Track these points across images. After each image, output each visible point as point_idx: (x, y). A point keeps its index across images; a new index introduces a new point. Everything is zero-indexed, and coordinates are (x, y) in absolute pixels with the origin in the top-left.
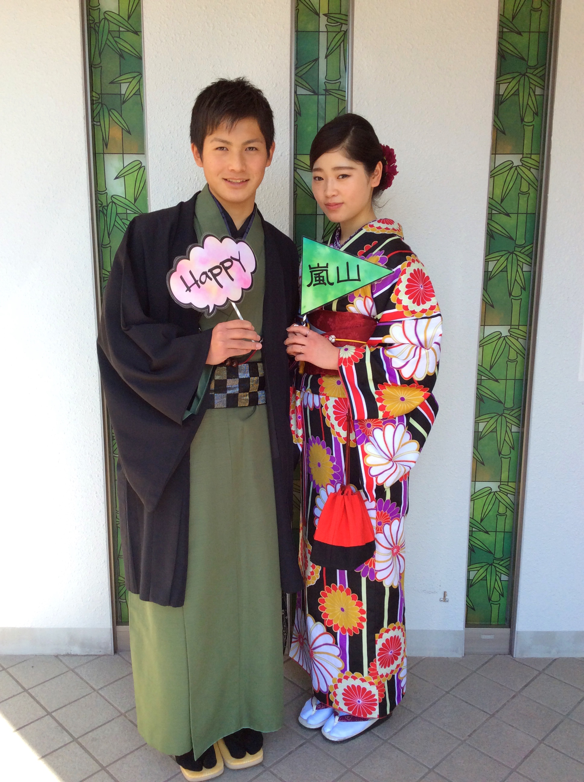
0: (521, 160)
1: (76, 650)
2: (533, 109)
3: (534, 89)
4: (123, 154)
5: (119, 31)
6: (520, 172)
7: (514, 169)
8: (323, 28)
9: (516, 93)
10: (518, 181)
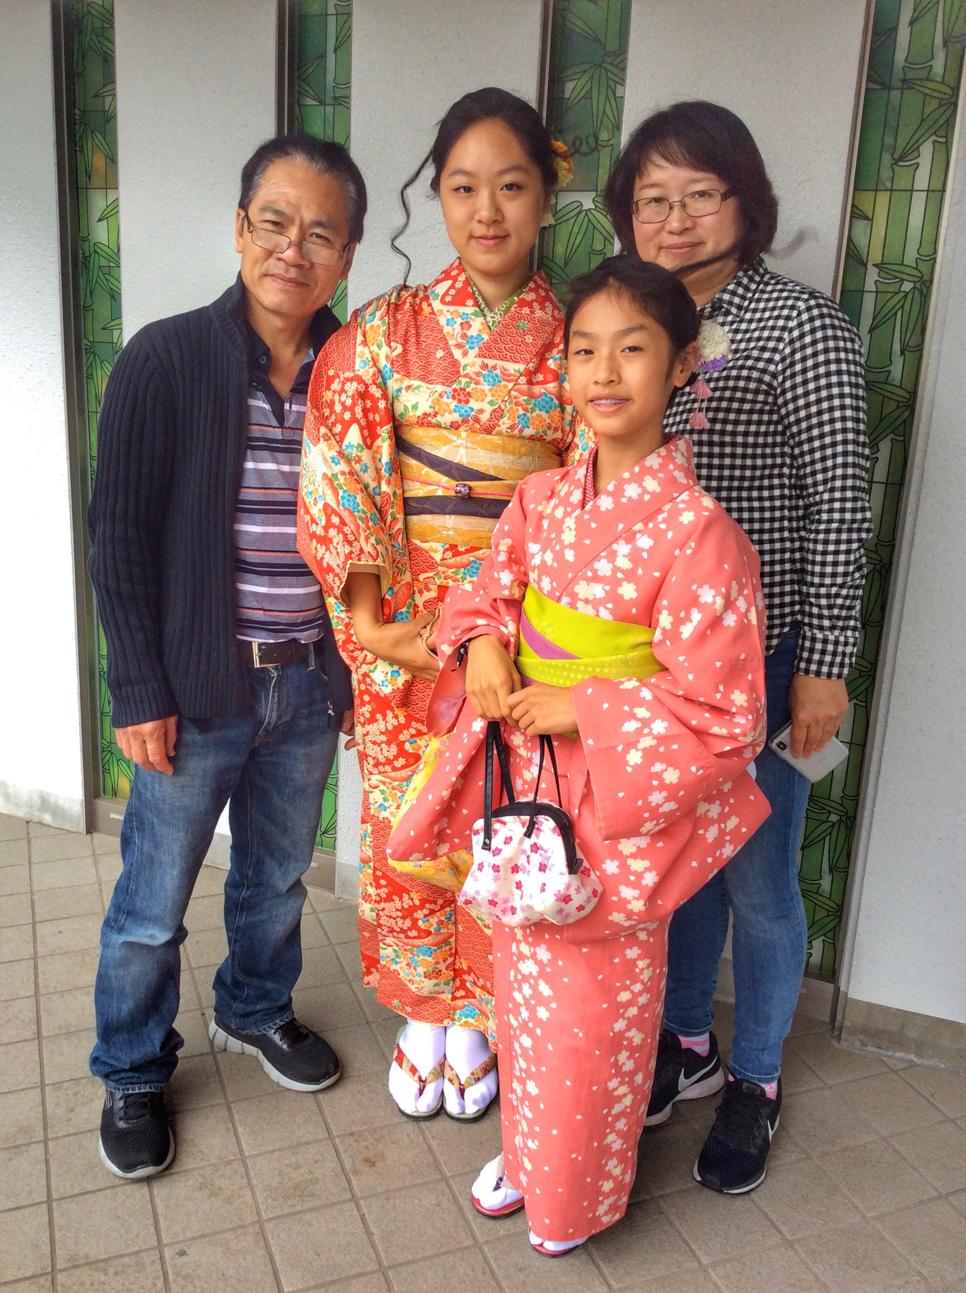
0: (594, 200)
1: (48, 819)
2: (612, 119)
3: (613, 87)
4: (106, 188)
5: (103, 28)
6: (592, 218)
7: (583, 213)
8: (331, 10)
9: (588, 96)
10: (590, 234)
